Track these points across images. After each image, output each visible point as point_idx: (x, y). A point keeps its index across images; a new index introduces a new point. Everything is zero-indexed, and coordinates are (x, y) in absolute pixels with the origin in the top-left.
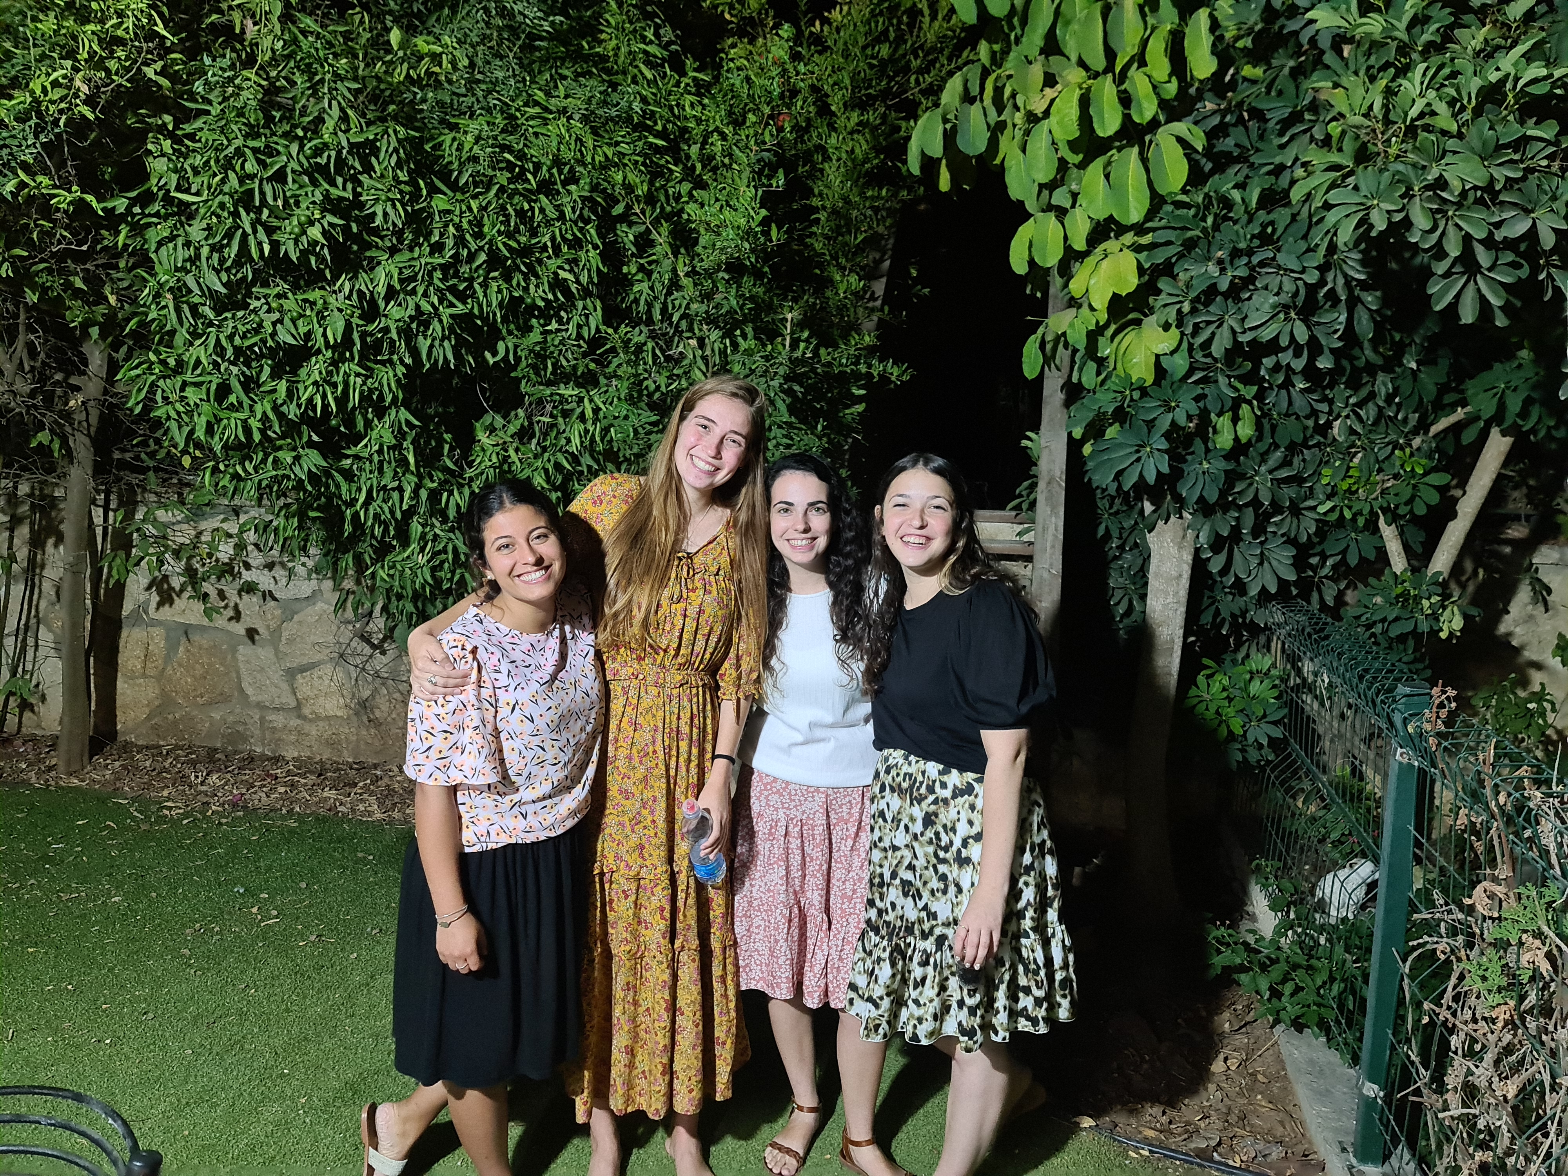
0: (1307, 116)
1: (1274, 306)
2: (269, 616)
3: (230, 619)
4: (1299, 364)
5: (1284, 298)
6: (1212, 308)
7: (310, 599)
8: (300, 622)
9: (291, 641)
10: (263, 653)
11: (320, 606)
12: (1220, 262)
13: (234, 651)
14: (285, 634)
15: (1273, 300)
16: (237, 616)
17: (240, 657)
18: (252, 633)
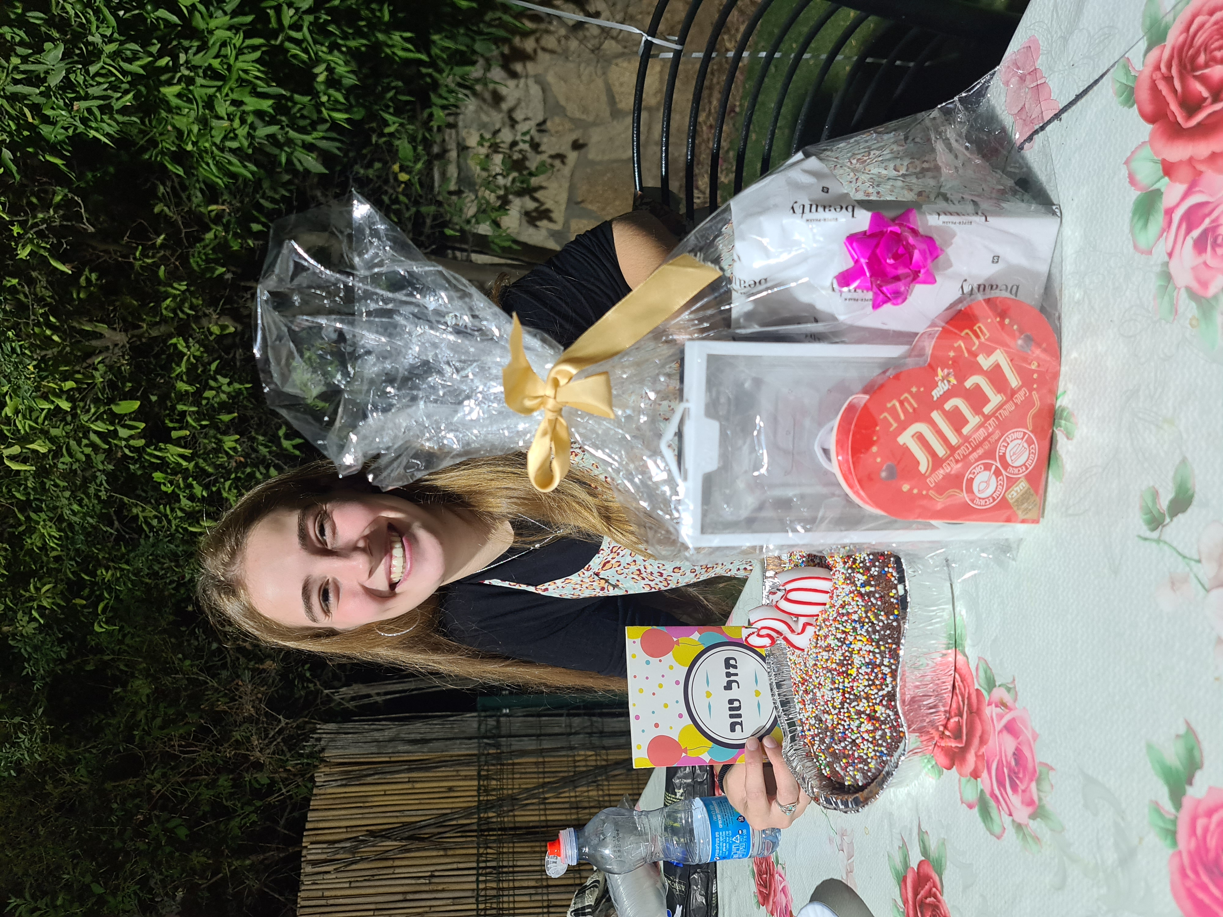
2: (560, 128)
3: (563, 163)
7: (545, 89)
8: (568, 99)
9: (585, 110)
10: (595, 137)
11: (550, 78)
13: (593, 163)
14: (578, 115)
16: (561, 157)
17: (599, 158)
18: (577, 146)
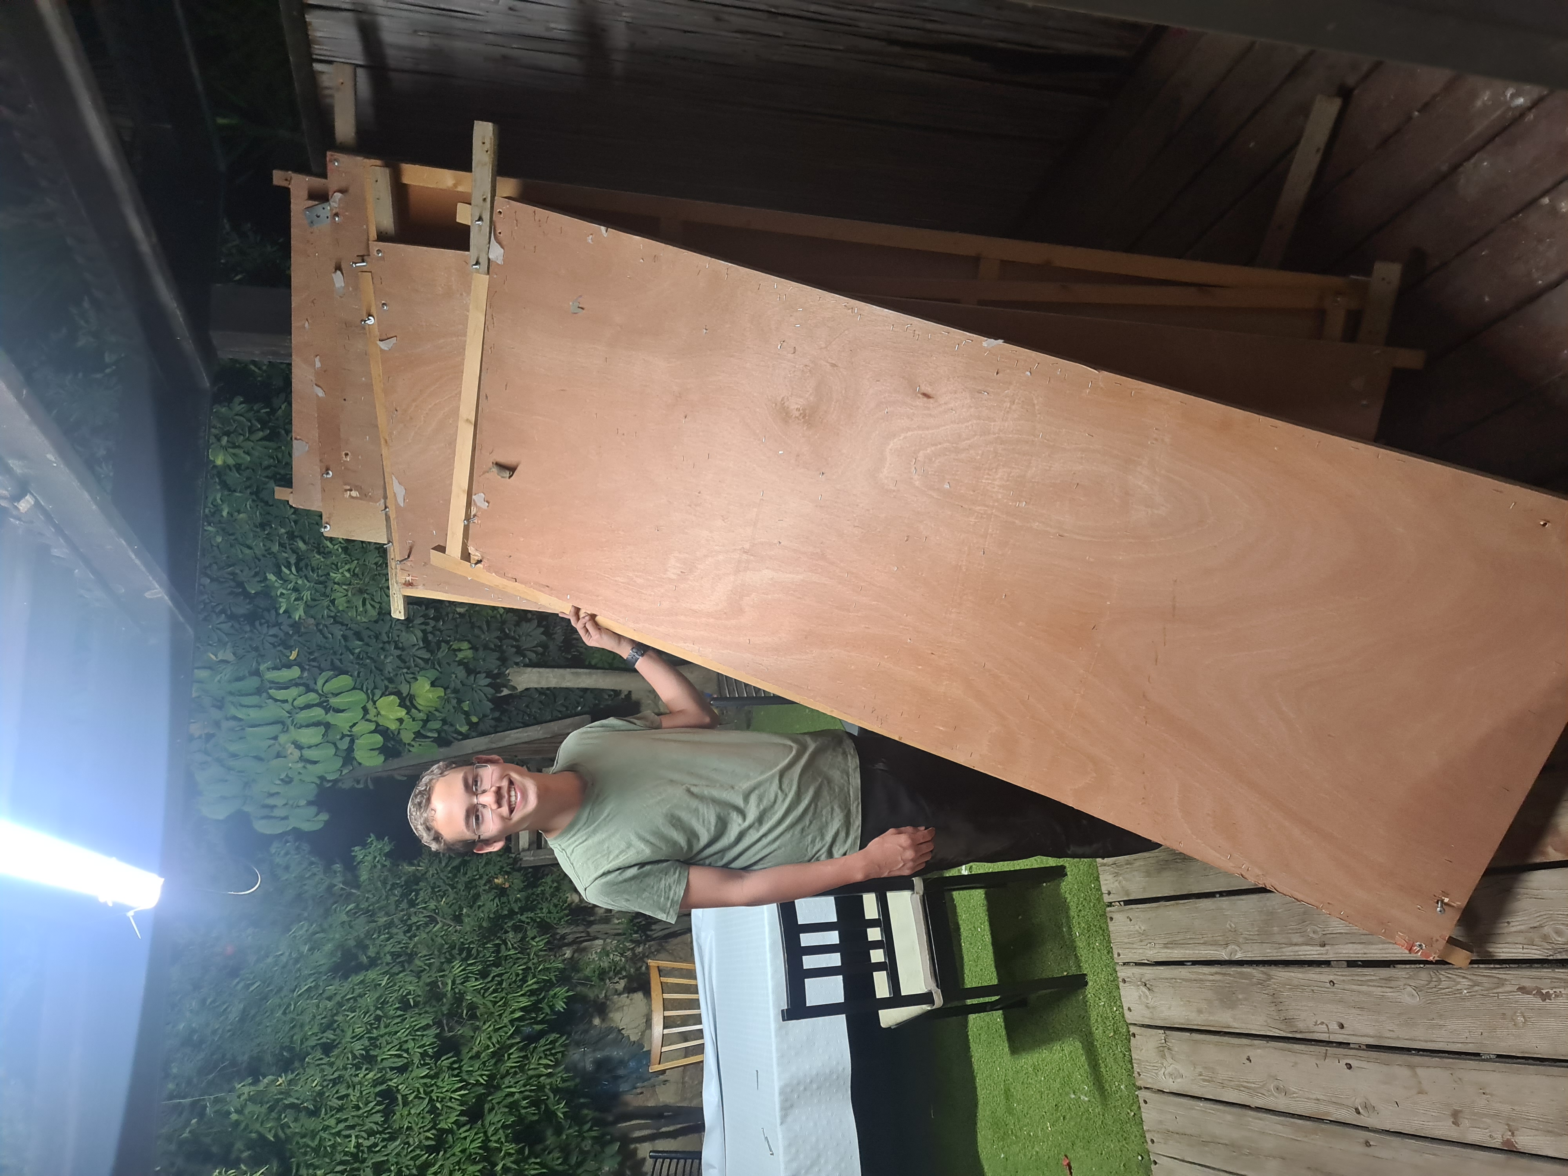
0: (321, 627)
1: (407, 632)
4: (432, 623)
5: (403, 629)
6: (407, 660)
12: (385, 657)
15: (404, 633)
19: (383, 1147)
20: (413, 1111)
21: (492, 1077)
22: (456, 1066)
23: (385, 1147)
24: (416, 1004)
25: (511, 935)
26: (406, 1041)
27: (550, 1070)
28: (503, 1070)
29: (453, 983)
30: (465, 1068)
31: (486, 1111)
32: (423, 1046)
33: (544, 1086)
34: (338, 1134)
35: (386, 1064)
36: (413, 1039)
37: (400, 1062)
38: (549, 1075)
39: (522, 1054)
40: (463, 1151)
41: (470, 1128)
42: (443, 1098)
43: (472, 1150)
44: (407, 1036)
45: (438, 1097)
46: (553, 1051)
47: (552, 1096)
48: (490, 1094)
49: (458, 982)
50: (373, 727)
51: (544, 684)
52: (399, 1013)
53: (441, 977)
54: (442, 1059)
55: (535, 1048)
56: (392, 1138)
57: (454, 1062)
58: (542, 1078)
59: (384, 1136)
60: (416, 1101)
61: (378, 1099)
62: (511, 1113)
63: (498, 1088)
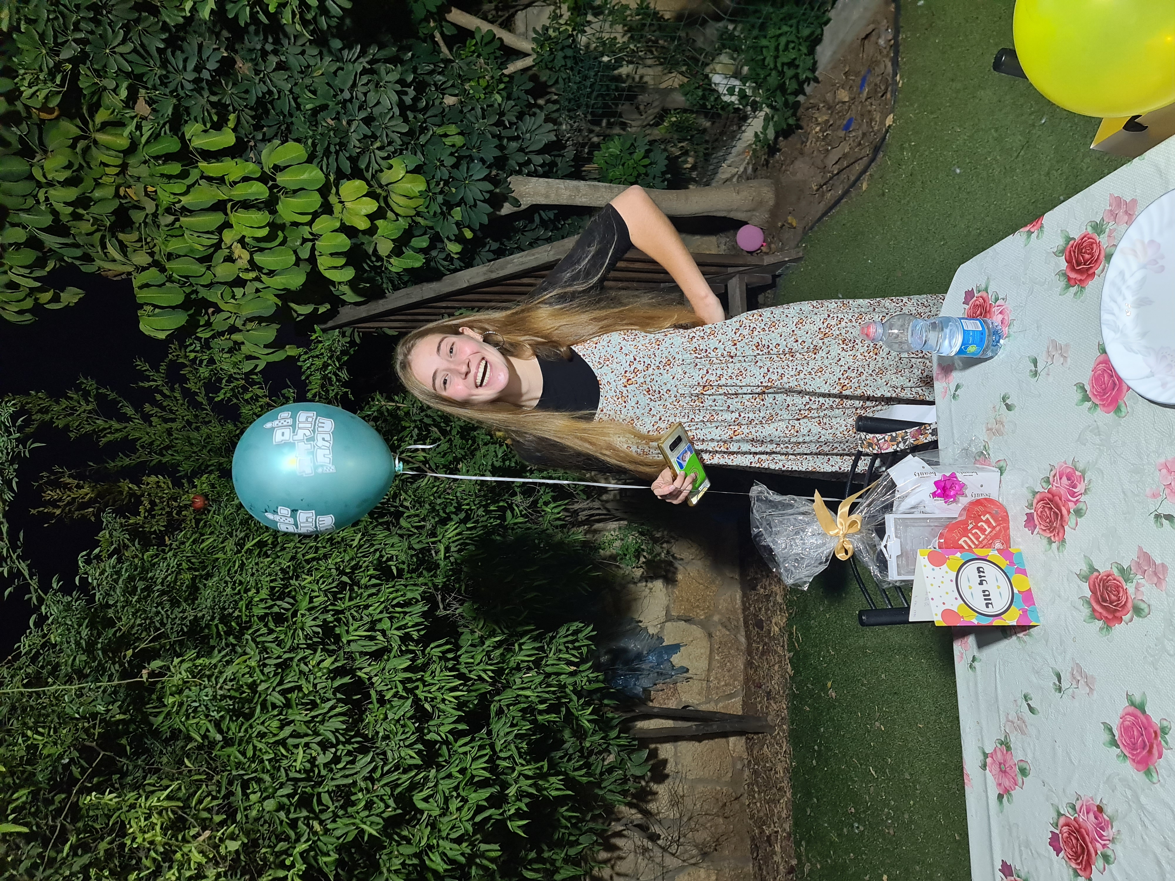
19: (348, 763)
20: (390, 716)
21: (499, 672)
22: (450, 655)
23: (353, 762)
24: (400, 571)
25: (518, 498)
26: (380, 620)
27: (573, 668)
28: (512, 664)
29: (447, 549)
30: (463, 659)
31: (493, 714)
32: (405, 626)
33: (565, 686)
34: (283, 742)
35: (354, 647)
36: (391, 618)
37: (372, 647)
38: (572, 674)
39: (537, 645)
40: (463, 771)
41: (473, 740)
42: (433, 699)
43: (474, 773)
44: (381, 612)
45: (426, 698)
46: (577, 644)
47: (575, 698)
48: (498, 693)
49: (453, 549)
50: (338, 225)
51: (552, 200)
52: (374, 581)
53: (433, 543)
54: (432, 645)
55: (553, 638)
56: (363, 750)
57: (449, 651)
58: (563, 676)
59: (350, 747)
60: (396, 702)
61: (339, 696)
62: (524, 718)
63: (507, 686)
